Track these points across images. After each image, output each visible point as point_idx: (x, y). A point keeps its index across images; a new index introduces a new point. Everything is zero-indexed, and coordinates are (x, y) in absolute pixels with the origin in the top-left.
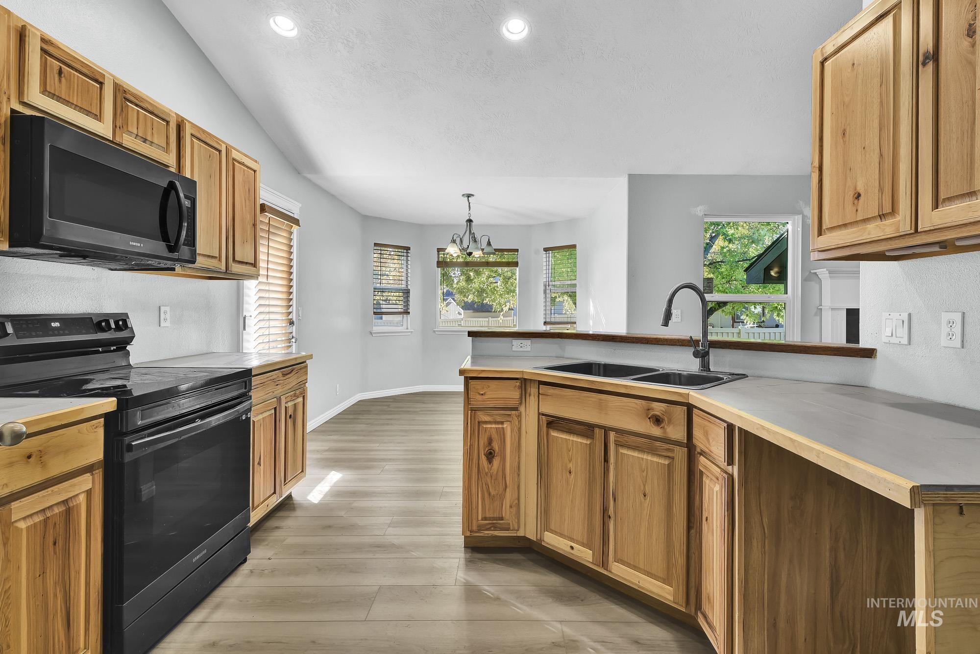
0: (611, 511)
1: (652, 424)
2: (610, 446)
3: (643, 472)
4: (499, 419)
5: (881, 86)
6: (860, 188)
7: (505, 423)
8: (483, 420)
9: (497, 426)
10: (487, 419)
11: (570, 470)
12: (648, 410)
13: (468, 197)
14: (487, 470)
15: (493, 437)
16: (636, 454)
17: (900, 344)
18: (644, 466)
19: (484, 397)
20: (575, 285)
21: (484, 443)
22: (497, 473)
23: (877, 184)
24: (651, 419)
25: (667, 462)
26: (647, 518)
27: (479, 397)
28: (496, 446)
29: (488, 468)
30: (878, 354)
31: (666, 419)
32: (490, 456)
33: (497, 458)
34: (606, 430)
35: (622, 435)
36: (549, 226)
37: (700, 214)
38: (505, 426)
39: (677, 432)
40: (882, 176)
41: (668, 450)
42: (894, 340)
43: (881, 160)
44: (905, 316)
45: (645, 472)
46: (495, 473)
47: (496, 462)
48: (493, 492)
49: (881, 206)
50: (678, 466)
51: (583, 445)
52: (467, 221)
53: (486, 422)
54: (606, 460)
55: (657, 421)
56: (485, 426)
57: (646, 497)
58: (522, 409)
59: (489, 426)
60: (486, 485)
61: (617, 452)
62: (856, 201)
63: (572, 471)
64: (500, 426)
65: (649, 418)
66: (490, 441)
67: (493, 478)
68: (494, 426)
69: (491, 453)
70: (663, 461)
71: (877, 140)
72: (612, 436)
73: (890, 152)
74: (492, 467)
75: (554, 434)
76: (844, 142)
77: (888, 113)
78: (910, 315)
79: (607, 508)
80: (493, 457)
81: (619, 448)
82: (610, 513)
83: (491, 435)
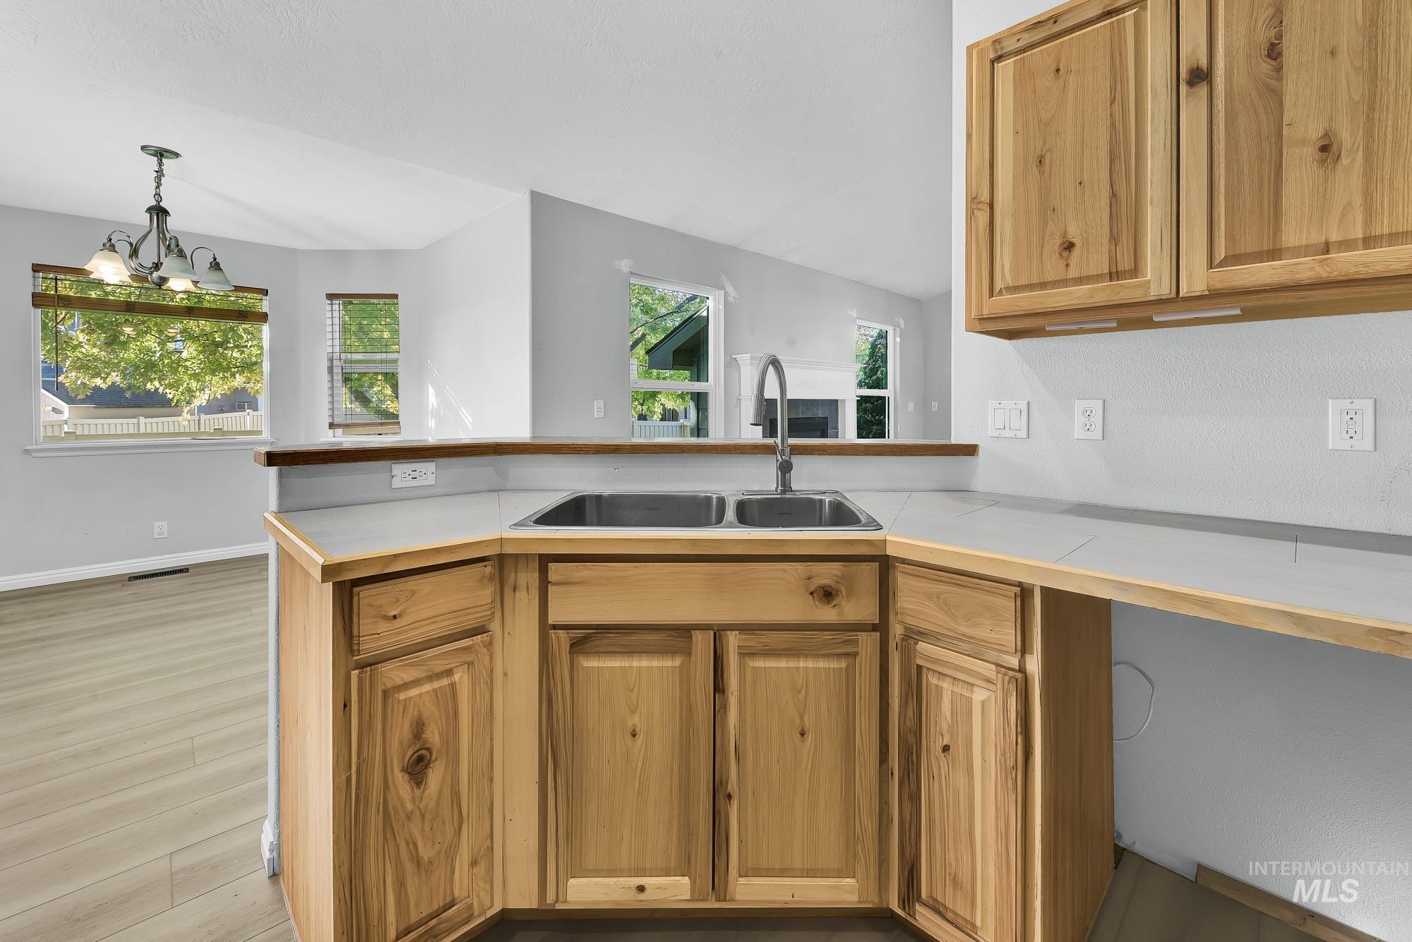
0: (733, 786)
1: (817, 602)
2: (728, 660)
3: (799, 692)
4: (440, 666)
5: (1111, 104)
6: (1074, 233)
7: (454, 670)
8: (399, 682)
9: (436, 685)
10: (407, 676)
11: (634, 731)
12: (810, 578)
13: (162, 155)
14: (409, 806)
15: (425, 717)
16: (783, 663)
17: (1016, 438)
18: (801, 681)
19: (397, 623)
20: (396, 361)
21: (401, 742)
22: (437, 803)
23: (1106, 230)
24: (815, 595)
25: (843, 664)
26: (808, 773)
27: (383, 626)
28: (433, 736)
29: (413, 800)
30: (980, 450)
31: (843, 589)
32: (418, 767)
33: (437, 763)
34: (718, 632)
35: (754, 634)
36: (339, 257)
37: (626, 270)
38: (457, 677)
39: (860, 608)
40: (1115, 221)
41: (847, 642)
42: (1007, 433)
43: (1114, 201)
44: (1022, 405)
45: (803, 692)
46: (432, 804)
47: (435, 777)
48: (425, 852)
49: (1113, 260)
50: (866, 668)
51: (665, 673)
52: (149, 210)
53: (406, 686)
54: (719, 687)
55: (827, 595)
56: (402, 696)
57: (806, 736)
58: (495, 626)
59: (414, 692)
60: (408, 844)
61: (742, 668)
62: (1065, 253)
63: (638, 730)
64: (445, 682)
65: (811, 593)
66: (419, 729)
67: (428, 817)
68: (427, 687)
69: (420, 759)
70: (835, 663)
71: (1104, 175)
72: (733, 641)
73: (1131, 192)
74: (423, 792)
75: (590, 663)
76: (1042, 173)
77: (1126, 139)
78: (1028, 403)
79: (724, 781)
80: (427, 766)
81: (747, 659)
82: (730, 789)
83: (420, 715)
